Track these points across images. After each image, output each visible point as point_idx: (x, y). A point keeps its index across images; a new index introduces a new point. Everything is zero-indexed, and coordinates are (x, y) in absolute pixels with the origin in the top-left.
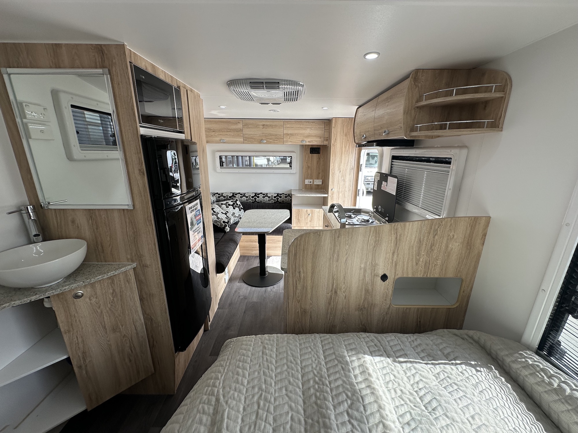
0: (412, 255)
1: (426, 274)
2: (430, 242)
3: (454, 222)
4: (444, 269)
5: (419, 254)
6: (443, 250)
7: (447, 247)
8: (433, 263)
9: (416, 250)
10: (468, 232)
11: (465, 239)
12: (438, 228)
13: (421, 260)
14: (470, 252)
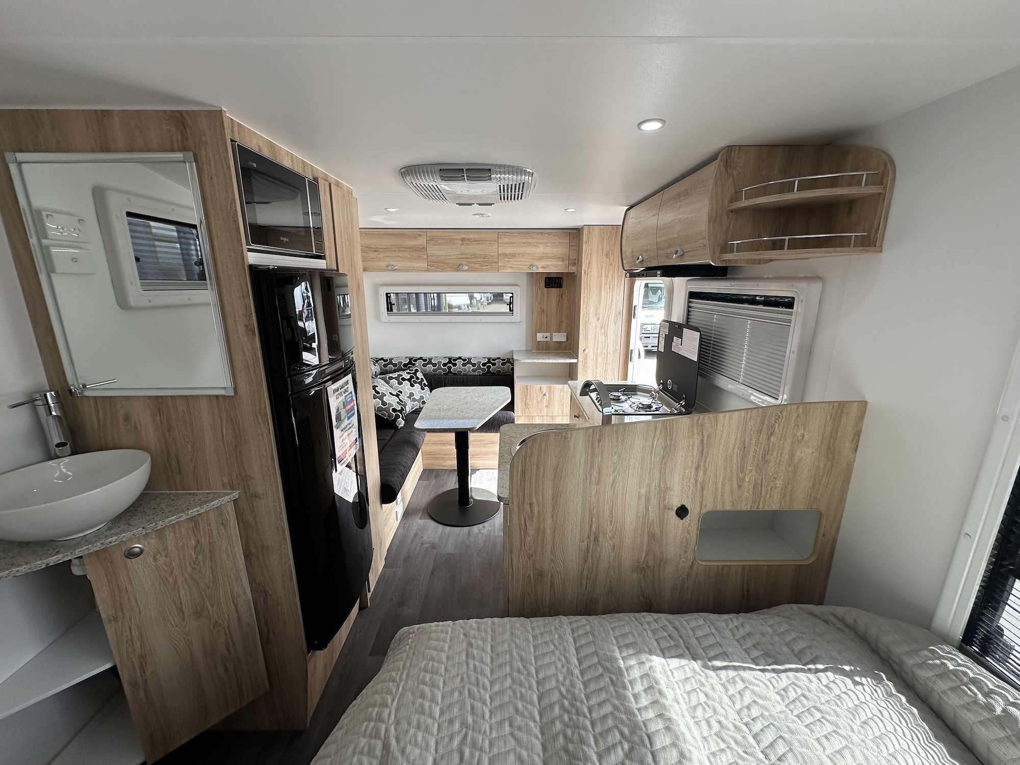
0: (731, 471)
1: (757, 504)
2: (761, 446)
3: (803, 412)
4: (788, 494)
5: (742, 469)
6: (785, 462)
7: (792, 455)
8: (767, 486)
9: (737, 462)
10: (829, 429)
11: (824, 440)
12: (776, 422)
13: (747, 479)
14: (832, 465)
